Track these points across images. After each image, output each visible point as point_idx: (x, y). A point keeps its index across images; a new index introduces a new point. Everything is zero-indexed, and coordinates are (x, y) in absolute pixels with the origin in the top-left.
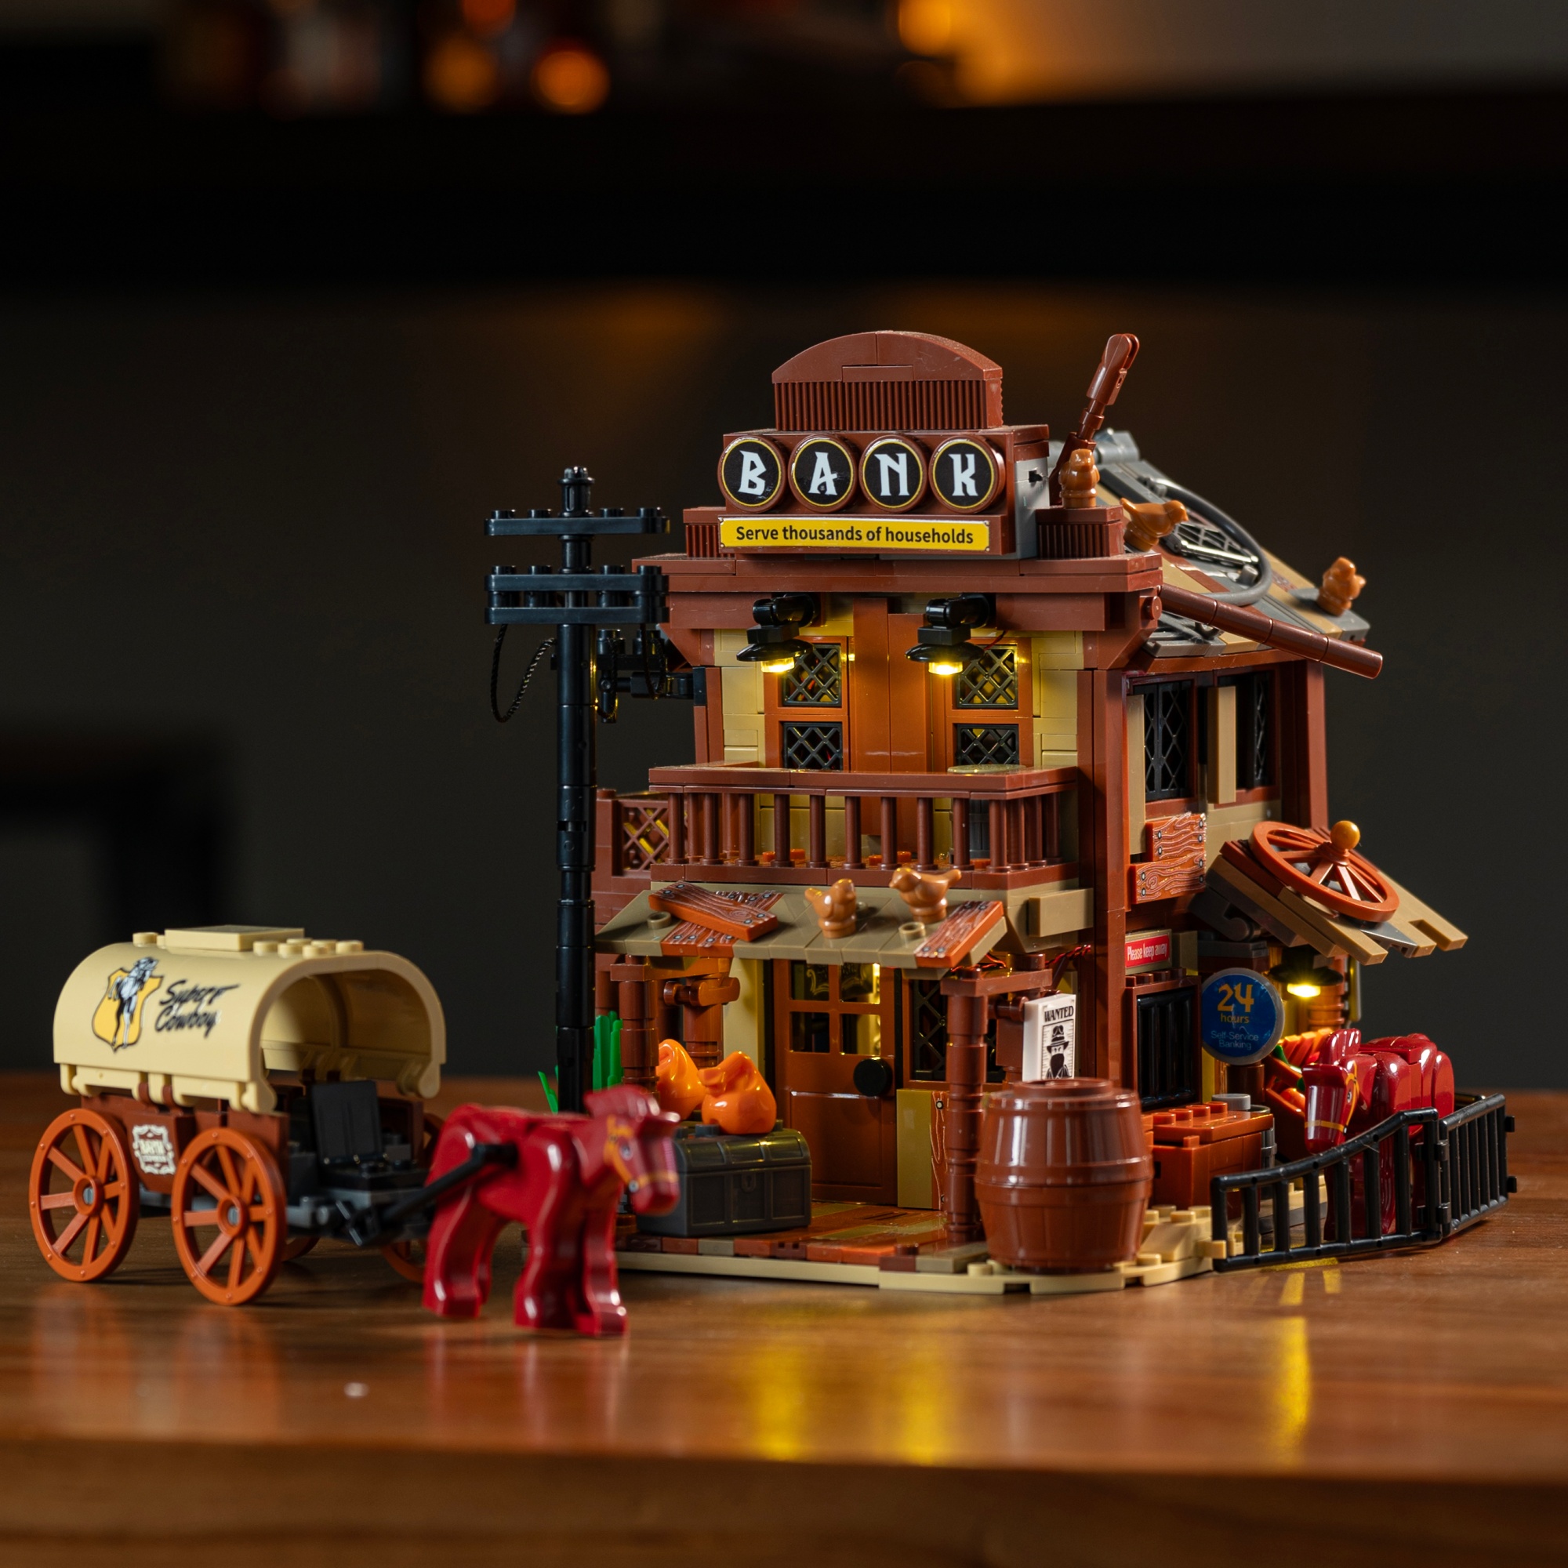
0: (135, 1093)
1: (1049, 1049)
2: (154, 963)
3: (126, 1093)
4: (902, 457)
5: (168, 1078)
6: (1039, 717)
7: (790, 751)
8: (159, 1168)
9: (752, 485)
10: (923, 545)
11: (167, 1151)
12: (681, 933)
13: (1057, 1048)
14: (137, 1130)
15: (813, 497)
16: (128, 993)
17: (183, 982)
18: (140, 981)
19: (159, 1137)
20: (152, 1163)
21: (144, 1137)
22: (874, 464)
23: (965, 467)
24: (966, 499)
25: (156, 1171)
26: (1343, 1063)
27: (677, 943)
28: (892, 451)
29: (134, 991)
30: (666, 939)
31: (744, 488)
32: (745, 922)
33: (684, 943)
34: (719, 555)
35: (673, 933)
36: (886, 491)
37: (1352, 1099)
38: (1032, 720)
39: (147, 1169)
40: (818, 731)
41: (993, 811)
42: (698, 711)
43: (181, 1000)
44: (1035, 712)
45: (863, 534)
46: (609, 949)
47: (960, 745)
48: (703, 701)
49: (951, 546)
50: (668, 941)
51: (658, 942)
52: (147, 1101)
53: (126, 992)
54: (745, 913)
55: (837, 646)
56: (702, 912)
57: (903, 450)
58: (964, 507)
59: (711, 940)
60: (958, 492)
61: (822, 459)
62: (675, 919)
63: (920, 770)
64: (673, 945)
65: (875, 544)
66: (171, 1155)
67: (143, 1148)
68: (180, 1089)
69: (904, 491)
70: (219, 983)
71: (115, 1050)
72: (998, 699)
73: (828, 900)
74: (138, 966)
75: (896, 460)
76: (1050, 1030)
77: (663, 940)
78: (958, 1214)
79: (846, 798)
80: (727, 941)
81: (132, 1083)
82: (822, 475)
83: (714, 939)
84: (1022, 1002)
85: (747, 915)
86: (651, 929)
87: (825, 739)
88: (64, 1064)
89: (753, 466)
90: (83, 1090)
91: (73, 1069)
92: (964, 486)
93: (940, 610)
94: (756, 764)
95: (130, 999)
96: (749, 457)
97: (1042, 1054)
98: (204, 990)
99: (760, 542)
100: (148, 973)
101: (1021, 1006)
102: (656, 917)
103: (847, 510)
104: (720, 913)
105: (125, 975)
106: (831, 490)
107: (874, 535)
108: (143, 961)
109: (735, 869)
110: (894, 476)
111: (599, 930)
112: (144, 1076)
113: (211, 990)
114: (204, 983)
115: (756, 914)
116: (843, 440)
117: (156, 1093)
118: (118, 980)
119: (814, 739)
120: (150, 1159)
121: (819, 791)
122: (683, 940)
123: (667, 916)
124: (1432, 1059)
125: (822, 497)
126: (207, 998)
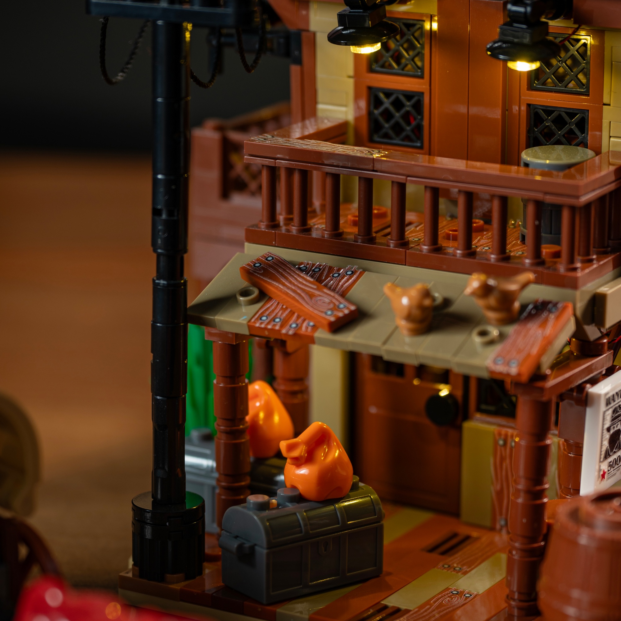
1: (608, 430)
6: (609, 105)
7: (376, 112)
12: (267, 313)
13: (615, 426)
27: (263, 326)
30: (253, 320)
32: (326, 313)
33: (269, 327)
35: (260, 313)
38: (603, 107)
40: (402, 98)
41: (566, 215)
42: (295, 69)
44: (605, 101)
46: (200, 322)
47: (532, 123)
48: (299, 61)
50: (255, 322)
51: (245, 322)
54: (327, 300)
55: (421, 23)
56: (287, 294)
59: (294, 326)
62: (263, 296)
64: (259, 327)
72: (569, 85)
73: (405, 301)
76: (610, 412)
77: (250, 321)
78: (520, 593)
79: (426, 187)
80: (310, 329)
83: (297, 325)
84: (586, 389)
85: (329, 303)
86: (241, 305)
87: (408, 106)
93: (521, 9)
97: (602, 435)
101: (585, 394)
102: (245, 293)
104: (303, 298)
109: (321, 240)
111: (192, 301)
115: (337, 303)
119: (398, 104)
121: (401, 178)
122: (268, 323)
123: (256, 292)
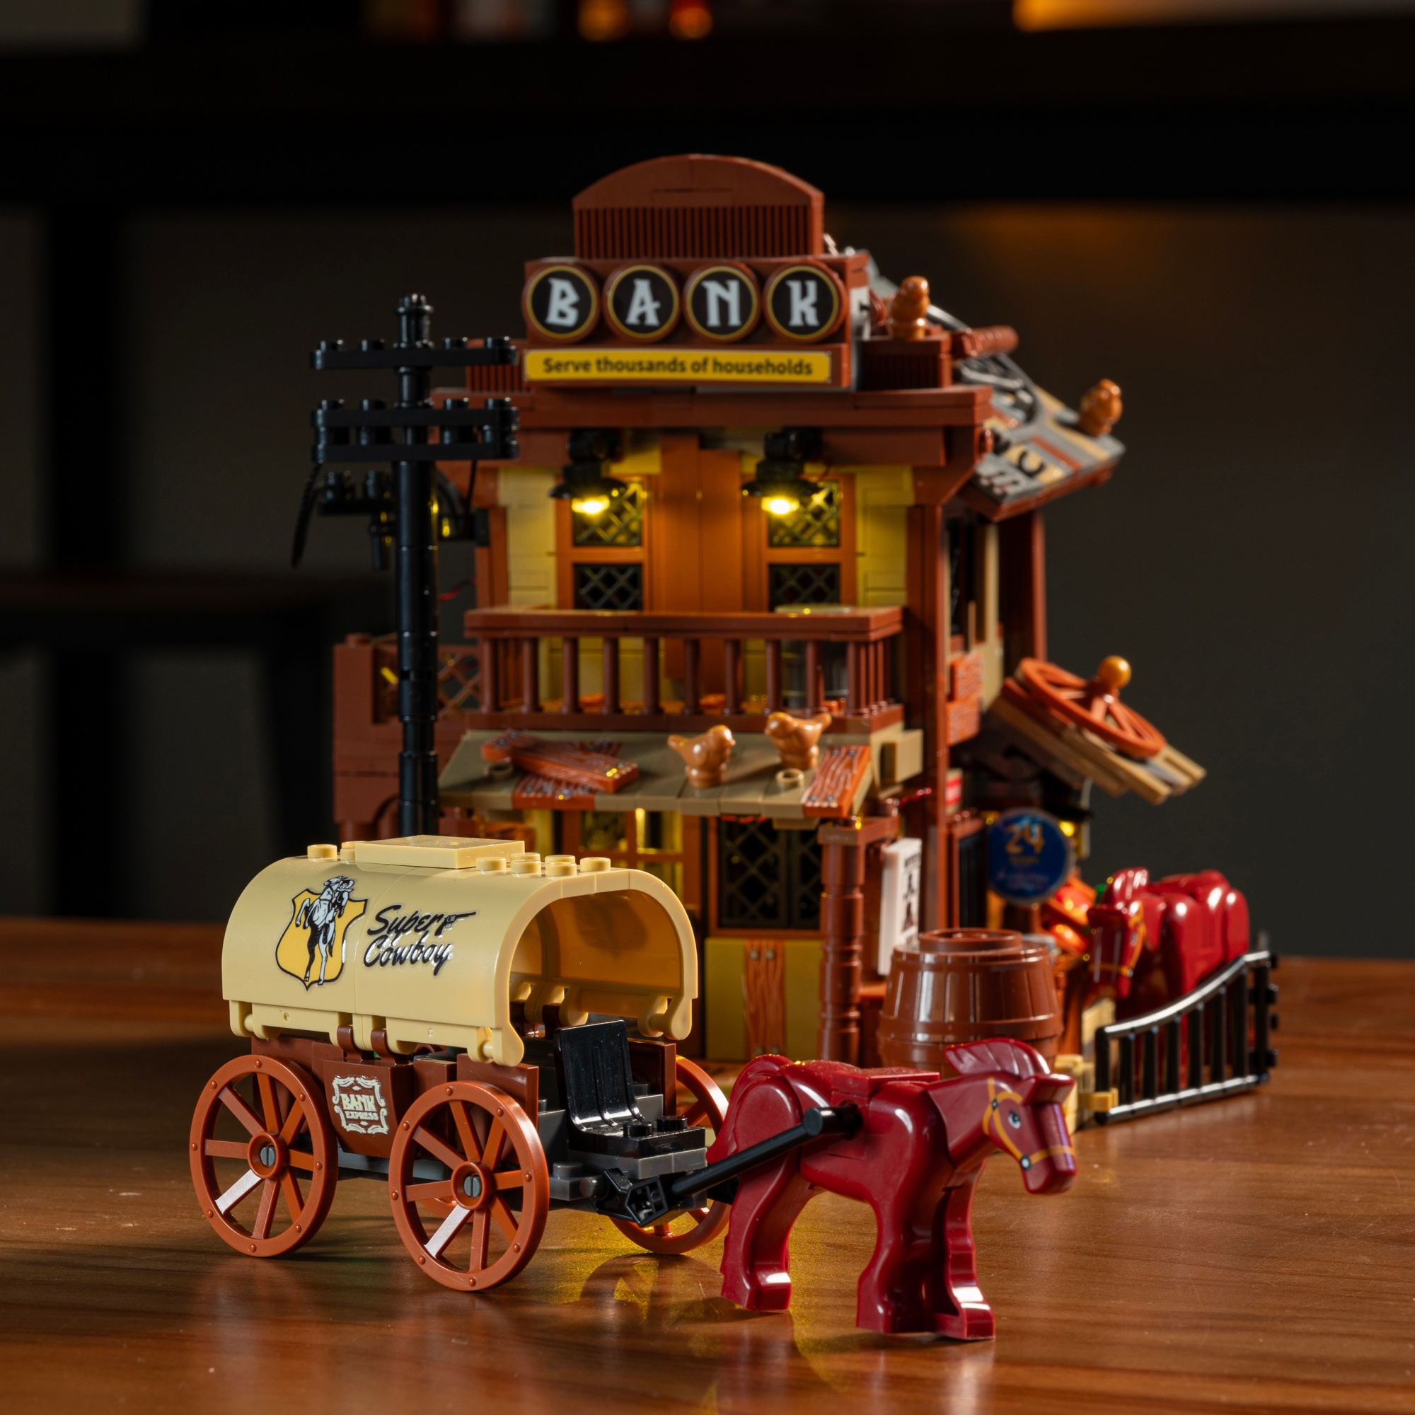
0: (334, 1038)
2: (351, 883)
3: (324, 1037)
4: (734, 285)
5: (380, 1023)
6: (863, 555)
7: (583, 591)
8: (366, 1128)
9: (562, 315)
10: (755, 377)
11: (378, 1107)
14: (337, 1082)
15: (632, 327)
16: (322, 918)
17: (397, 907)
18: (337, 906)
19: (370, 1092)
20: (358, 1121)
21: (347, 1090)
22: (701, 294)
23: (804, 294)
24: (805, 329)
25: (362, 1131)
26: (1127, 905)
27: (531, 795)
28: (722, 279)
29: (330, 917)
31: (553, 318)
33: (539, 796)
34: (520, 388)
36: (714, 319)
37: (1136, 942)
38: (856, 559)
39: (350, 1128)
40: (614, 572)
41: (851, 652)
42: (481, 553)
43: (399, 929)
44: (860, 548)
45: (688, 366)
48: (485, 543)
49: (787, 377)
51: (509, 794)
52: (349, 1047)
53: (320, 917)
54: (601, 763)
55: (636, 484)
57: (733, 277)
58: (804, 339)
60: (796, 320)
61: (642, 289)
63: (760, 609)
65: (701, 376)
66: (384, 1112)
67: (345, 1103)
68: (396, 1035)
69: (734, 319)
70: (448, 911)
71: (307, 988)
72: (814, 537)
73: (697, 749)
74: (329, 886)
75: (726, 287)
81: (331, 1026)
82: (642, 303)
84: (883, 849)
85: (605, 765)
86: (496, 781)
87: (622, 581)
88: (234, 1001)
89: (563, 295)
90: (259, 1033)
91: (246, 1009)
92: (803, 316)
94: (546, 607)
95: (326, 926)
96: (558, 286)
98: (427, 917)
99: (570, 374)
100: (345, 896)
102: (498, 769)
103: (667, 341)
105: (313, 897)
106: (652, 320)
107: (697, 367)
108: (334, 880)
109: (559, 717)
110: (723, 306)
112: (346, 1019)
113: (437, 918)
114: (427, 909)
116: (666, 268)
117: (363, 1036)
118: (307, 903)
119: (609, 580)
120: (354, 1116)
124: (1223, 901)
125: (642, 327)
126: (436, 925)
